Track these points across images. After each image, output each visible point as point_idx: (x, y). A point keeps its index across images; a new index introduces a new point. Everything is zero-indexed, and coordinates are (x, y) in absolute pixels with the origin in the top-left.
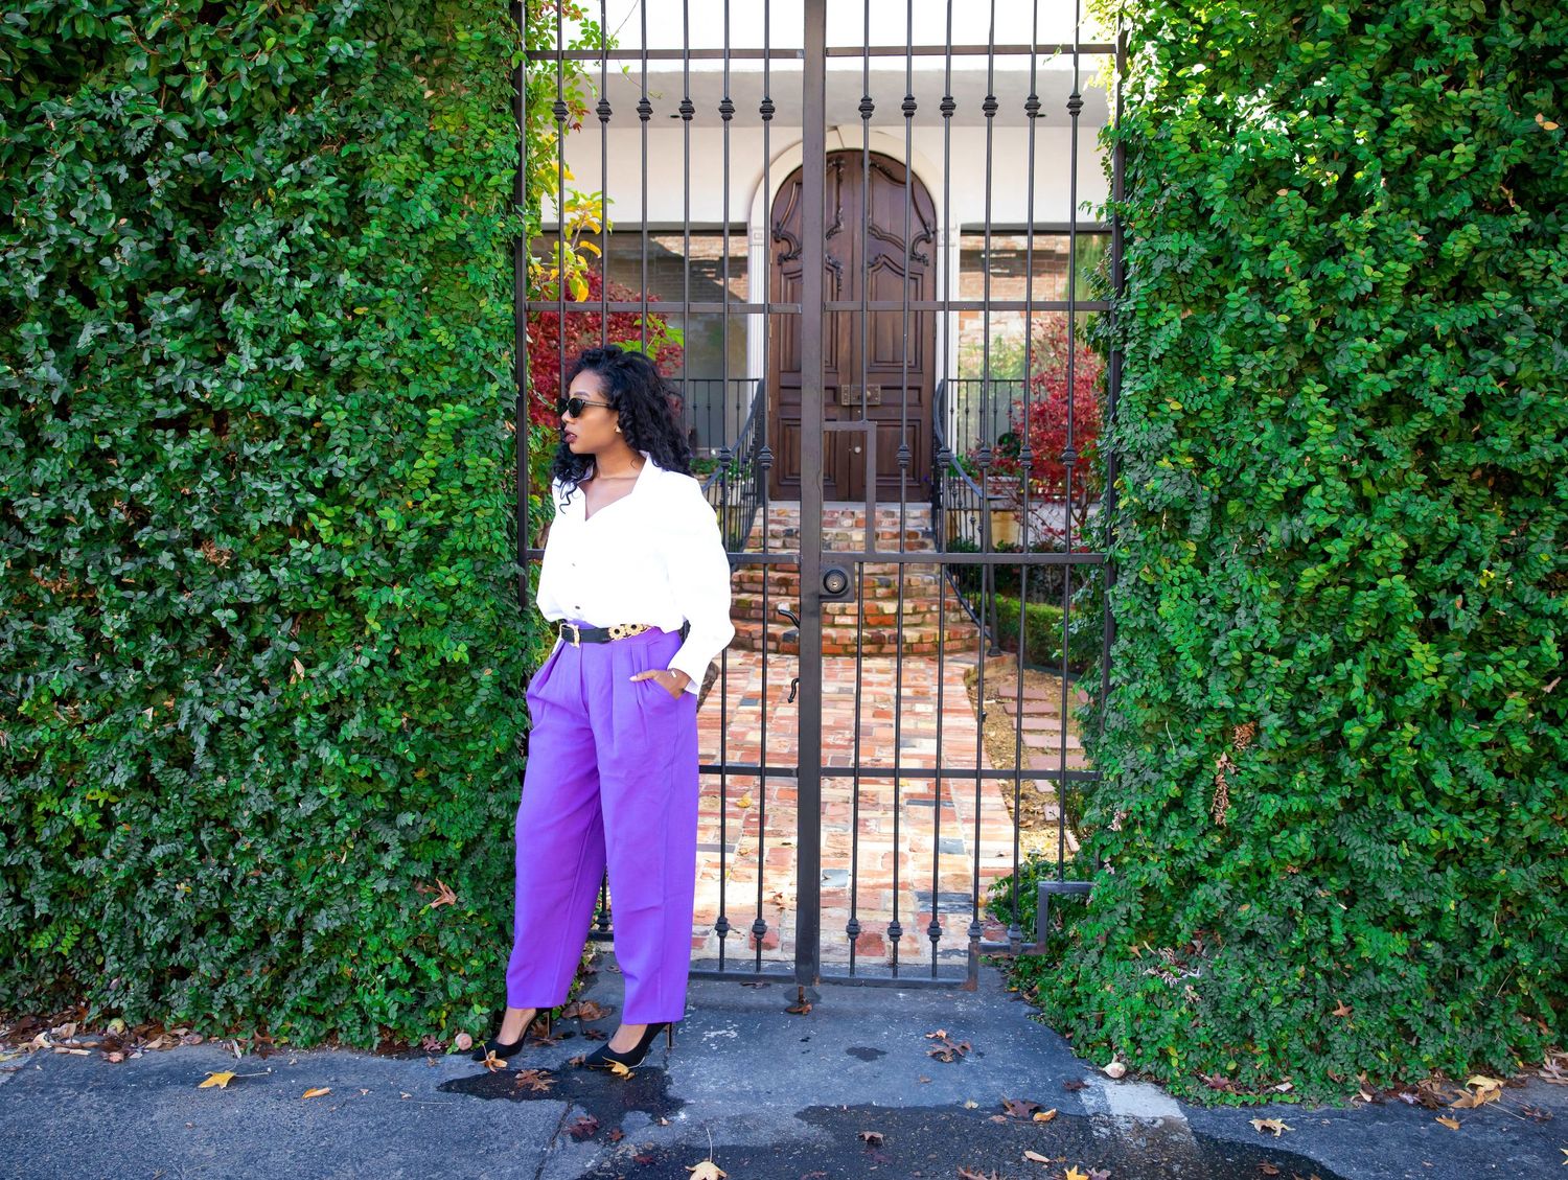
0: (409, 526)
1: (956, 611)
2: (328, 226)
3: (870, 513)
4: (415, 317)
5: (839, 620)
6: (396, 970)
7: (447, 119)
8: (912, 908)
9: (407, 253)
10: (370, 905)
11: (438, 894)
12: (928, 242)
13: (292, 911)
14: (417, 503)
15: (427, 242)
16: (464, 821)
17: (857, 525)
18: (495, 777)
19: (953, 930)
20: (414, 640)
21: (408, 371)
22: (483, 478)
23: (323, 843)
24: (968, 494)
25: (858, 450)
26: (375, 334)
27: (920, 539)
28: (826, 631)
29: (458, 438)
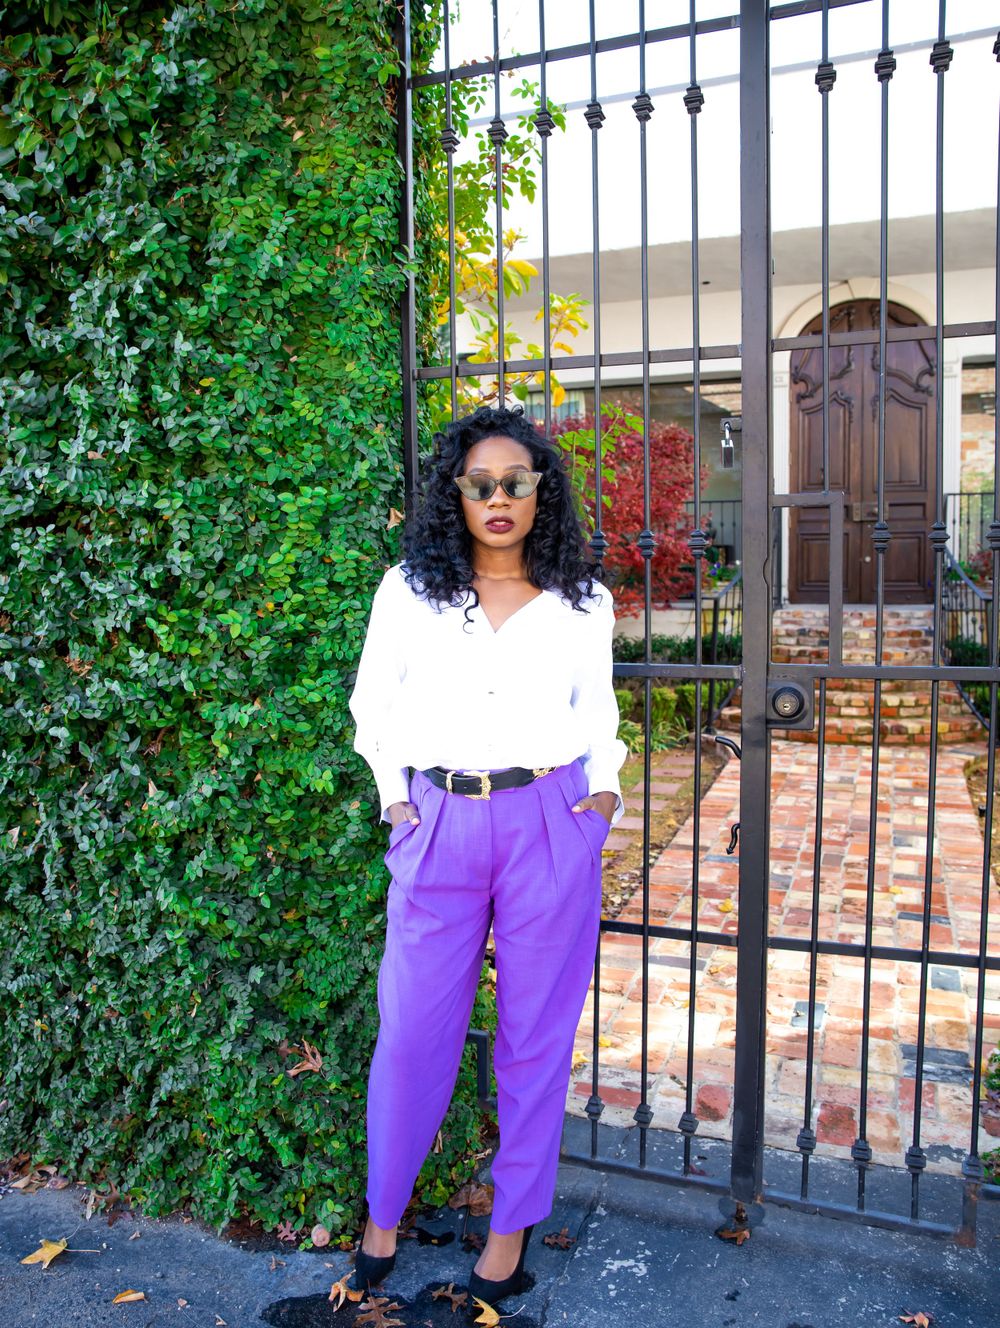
0: (260, 633)
1: (957, 704)
2: (166, 287)
3: (879, 615)
4: (273, 388)
5: (845, 711)
6: (246, 1145)
7: (316, 159)
8: (894, 1069)
9: (260, 312)
10: (219, 1068)
11: (302, 1055)
12: (931, 374)
13: (138, 1066)
14: (279, 605)
15: (281, 297)
16: (335, 973)
17: (865, 624)
18: (370, 927)
19: (943, 1111)
20: (274, 764)
21: (264, 450)
22: (354, 574)
23: (166, 995)
24: (970, 597)
25: (868, 559)
26: (222, 408)
27: (923, 637)
28: (830, 721)
29: (323, 526)
